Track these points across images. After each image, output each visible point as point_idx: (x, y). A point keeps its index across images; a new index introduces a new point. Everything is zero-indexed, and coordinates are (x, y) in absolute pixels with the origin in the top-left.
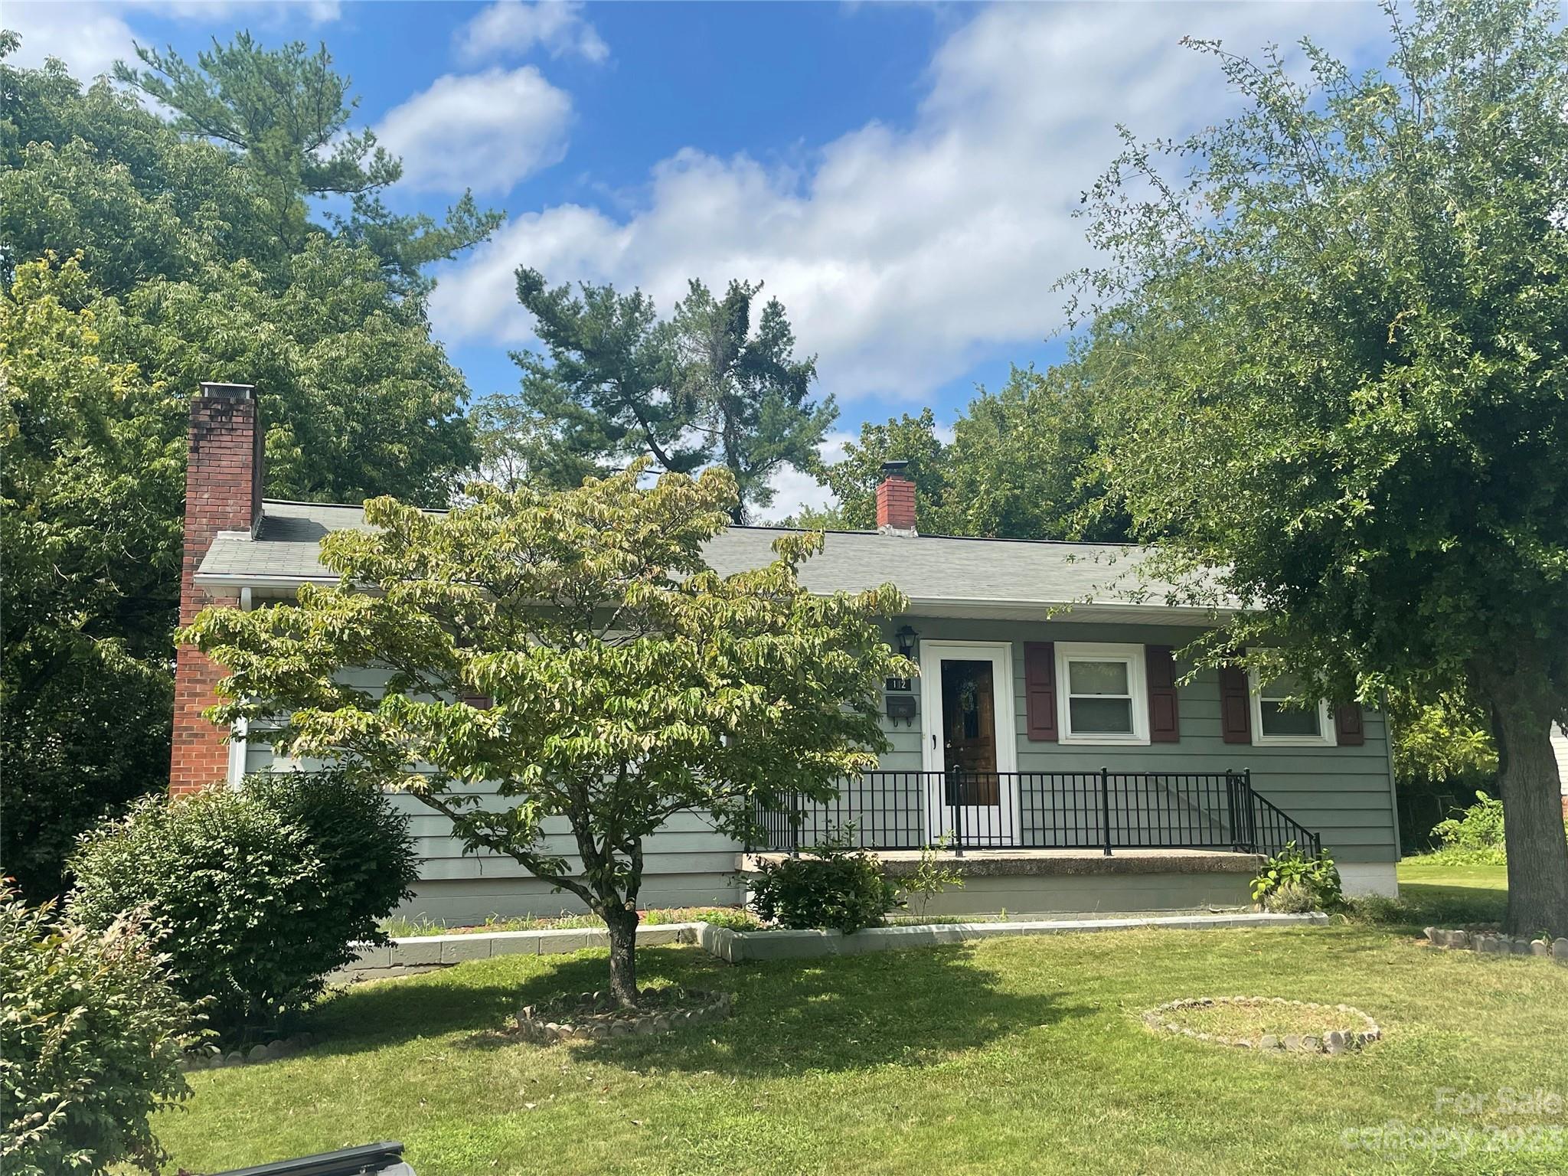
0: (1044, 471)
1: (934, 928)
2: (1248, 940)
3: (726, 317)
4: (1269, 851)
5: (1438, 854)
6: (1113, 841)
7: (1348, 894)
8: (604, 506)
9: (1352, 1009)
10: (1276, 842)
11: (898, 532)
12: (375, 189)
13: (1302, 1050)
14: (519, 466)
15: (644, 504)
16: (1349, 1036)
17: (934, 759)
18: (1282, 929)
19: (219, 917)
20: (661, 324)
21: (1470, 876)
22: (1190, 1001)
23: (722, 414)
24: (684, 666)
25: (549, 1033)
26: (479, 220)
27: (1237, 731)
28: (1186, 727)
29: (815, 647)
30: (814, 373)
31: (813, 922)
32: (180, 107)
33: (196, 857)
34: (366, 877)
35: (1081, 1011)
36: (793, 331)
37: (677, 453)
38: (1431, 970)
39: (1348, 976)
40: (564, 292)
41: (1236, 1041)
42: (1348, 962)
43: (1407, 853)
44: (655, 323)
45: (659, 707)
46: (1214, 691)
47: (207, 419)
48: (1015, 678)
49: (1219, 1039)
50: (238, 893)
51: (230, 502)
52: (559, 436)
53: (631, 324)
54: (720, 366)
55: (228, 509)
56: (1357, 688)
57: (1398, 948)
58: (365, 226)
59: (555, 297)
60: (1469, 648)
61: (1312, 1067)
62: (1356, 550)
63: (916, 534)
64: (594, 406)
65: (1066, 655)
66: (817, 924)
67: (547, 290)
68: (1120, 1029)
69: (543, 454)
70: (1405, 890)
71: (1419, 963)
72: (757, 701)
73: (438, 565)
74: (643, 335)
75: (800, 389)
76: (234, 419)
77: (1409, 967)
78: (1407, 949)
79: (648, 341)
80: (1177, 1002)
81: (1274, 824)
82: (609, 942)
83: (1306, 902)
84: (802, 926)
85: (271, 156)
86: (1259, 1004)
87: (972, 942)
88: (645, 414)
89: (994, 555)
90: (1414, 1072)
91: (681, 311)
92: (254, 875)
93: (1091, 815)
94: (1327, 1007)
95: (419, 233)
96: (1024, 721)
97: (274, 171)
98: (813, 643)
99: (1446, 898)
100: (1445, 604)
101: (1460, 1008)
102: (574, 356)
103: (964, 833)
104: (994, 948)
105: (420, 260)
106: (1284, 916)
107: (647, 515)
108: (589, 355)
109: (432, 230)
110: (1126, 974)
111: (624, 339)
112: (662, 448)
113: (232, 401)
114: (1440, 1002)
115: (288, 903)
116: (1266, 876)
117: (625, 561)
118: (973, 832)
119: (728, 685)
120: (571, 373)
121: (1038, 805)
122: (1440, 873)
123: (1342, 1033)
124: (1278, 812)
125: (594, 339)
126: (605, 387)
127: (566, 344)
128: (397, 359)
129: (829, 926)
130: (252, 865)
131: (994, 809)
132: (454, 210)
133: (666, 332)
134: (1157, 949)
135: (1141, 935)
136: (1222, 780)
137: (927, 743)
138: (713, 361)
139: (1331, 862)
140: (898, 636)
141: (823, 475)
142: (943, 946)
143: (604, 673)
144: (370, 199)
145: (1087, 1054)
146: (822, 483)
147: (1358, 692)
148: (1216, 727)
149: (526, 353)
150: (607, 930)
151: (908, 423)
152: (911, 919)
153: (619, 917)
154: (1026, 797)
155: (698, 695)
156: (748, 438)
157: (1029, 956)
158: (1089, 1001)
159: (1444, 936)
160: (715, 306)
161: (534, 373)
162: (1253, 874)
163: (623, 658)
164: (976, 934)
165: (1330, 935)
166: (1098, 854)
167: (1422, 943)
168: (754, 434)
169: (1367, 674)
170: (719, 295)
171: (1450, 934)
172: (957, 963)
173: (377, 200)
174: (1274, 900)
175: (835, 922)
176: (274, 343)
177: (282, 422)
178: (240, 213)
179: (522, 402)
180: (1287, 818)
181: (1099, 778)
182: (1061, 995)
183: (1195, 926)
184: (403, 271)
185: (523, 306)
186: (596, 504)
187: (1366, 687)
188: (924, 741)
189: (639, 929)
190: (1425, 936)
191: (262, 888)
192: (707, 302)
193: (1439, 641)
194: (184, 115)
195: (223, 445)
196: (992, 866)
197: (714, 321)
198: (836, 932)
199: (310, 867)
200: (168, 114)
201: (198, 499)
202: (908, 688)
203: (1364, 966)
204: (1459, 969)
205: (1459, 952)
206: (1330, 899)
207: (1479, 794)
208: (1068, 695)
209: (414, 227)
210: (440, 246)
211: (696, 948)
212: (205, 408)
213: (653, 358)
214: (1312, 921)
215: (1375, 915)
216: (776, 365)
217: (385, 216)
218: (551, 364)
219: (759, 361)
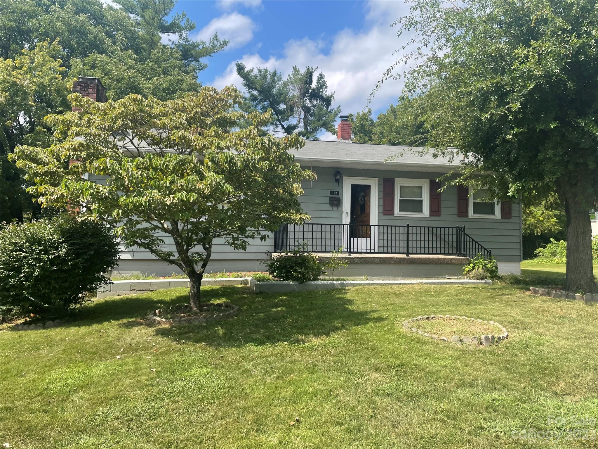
0: (408, 130)
1: (335, 282)
2: (458, 290)
3: (305, 78)
4: (471, 256)
5: (535, 259)
6: (410, 251)
7: (500, 273)
9: (496, 323)
10: (474, 253)
11: (344, 141)
12: (186, 32)
13: (470, 343)
16: (493, 338)
17: (347, 220)
18: (473, 286)
19: (23, 271)
20: (284, 82)
21: (547, 267)
22: (425, 316)
23: (303, 112)
25: (157, 322)
26: (220, 43)
27: (463, 212)
28: (443, 210)
30: (334, 98)
31: (287, 278)
34: (89, 257)
35: (380, 319)
36: (328, 84)
37: (288, 126)
38: (532, 305)
39: (496, 306)
40: (252, 71)
41: (441, 338)
42: (498, 300)
43: (525, 258)
44: (282, 81)
46: (455, 197)
47: (79, 89)
48: (379, 192)
49: (433, 336)
50: (30, 262)
53: (274, 81)
54: (303, 95)
56: (509, 189)
57: (519, 295)
58: (181, 45)
59: (248, 73)
60: (559, 172)
61: (473, 353)
62: (512, 128)
63: (351, 142)
65: (399, 183)
66: (289, 280)
67: (246, 70)
68: (391, 330)
70: (523, 272)
71: (528, 302)
74: (278, 86)
75: (329, 103)
76: (89, 90)
77: (523, 303)
78: (523, 295)
79: (279, 88)
80: (420, 317)
81: (474, 247)
82: (189, 285)
83: (484, 276)
84: (283, 280)
85: (147, 18)
86: (456, 319)
87: (349, 287)
88: (278, 112)
90: (523, 358)
91: (290, 77)
93: (402, 242)
94: (485, 322)
95: (201, 47)
96: (381, 207)
97: (149, 24)
99: (539, 275)
100: (550, 153)
101: (545, 324)
102: (255, 93)
103: (352, 247)
104: (357, 290)
105: (201, 57)
106: (474, 281)
108: (260, 92)
109: (204, 46)
110: (405, 303)
111: (271, 87)
112: (283, 124)
113: (88, 83)
114: (536, 320)
115: (50, 266)
116: (469, 265)
118: (355, 247)
120: (254, 98)
121: (385, 238)
122: (536, 266)
123: (490, 336)
124: (476, 242)
125: (261, 87)
126: (266, 103)
127: (252, 88)
129: (293, 280)
131: (368, 239)
132: (212, 39)
133: (285, 84)
134: (421, 292)
135: (416, 287)
136: (454, 230)
137: (344, 215)
138: (300, 94)
139: (495, 261)
140: (335, 175)
142: (338, 289)
144: (184, 35)
145: (372, 341)
147: (509, 191)
148: (455, 211)
150: (189, 280)
151: (363, 114)
152: (328, 278)
153: (194, 276)
154: (381, 235)
156: (311, 120)
157: (370, 294)
158: (384, 314)
159: (538, 291)
160: (301, 75)
162: (463, 265)
164: (352, 285)
165: (492, 289)
166: (404, 256)
167: (528, 293)
168: (313, 119)
169: (514, 183)
170: (303, 71)
171: (541, 290)
172: (341, 296)
173: (187, 36)
174: (471, 274)
175: (297, 279)
180: (479, 244)
181: (406, 228)
182: (373, 311)
183: (438, 283)
184: (195, 61)
185: (239, 76)
187: (512, 189)
188: (343, 214)
189: (203, 280)
190: (530, 290)
191: (39, 260)
192: (299, 74)
193: (546, 169)
196: (362, 259)
197: (301, 80)
198: (296, 283)
202: (338, 194)
203: (504, 302)
204: (545, 305)
205: (544, 298)
206: (493, 274)
207: (552, 239)
208: (399, 198)
209: (198, 45)
210: (207, 52)
211: (248, 287)
212: (78, 85)
213: (280, 94)
214: (486, 283)
215: (511, 281)
216: (321, 95)
217: (189, 41)
218: (248, 95)
219: (316, 95)
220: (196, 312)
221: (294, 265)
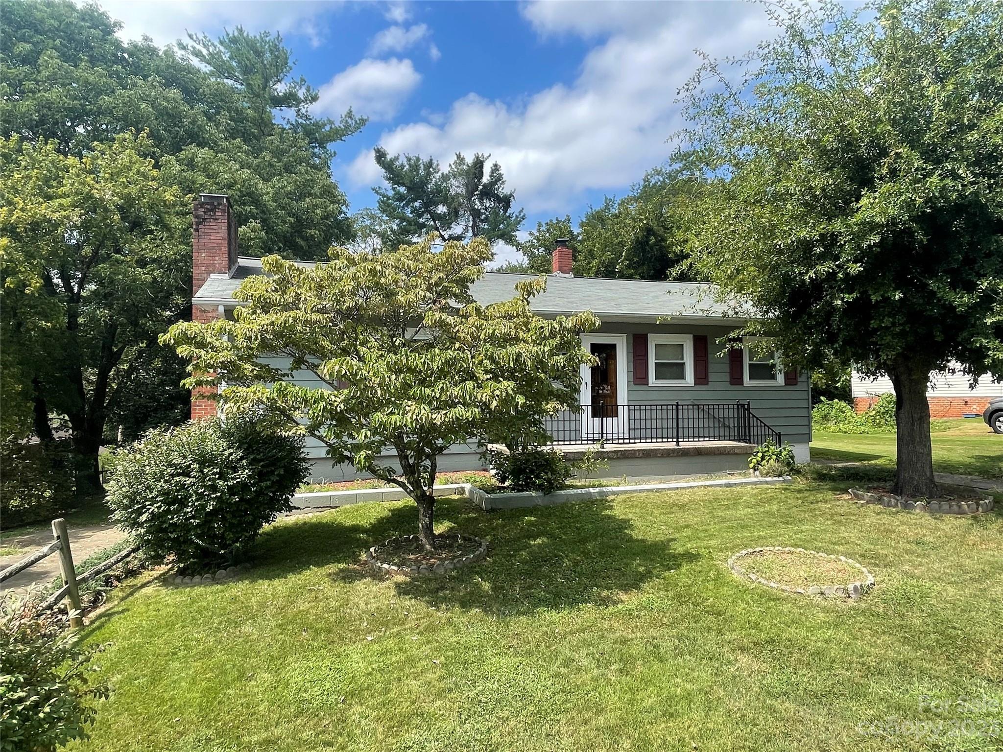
1: (591, 490)
3: (473, 171)
4: (758, 442)
6: (681, 437)
8: (410, 262)
9: (848, 559)
11: (563, 275)
12: (306, 106)
13: (837, 597)
14: (377, 242)
15: (435, 261)
16: (861, 587)
17: (586, 393)
19: (190, 504)
20: (443, 174)
22: (749, 549)
23: (471, 218)
24: (462, 366)
25: (384, 570)
26: (356, 122)
27: (736, 379)
28: (712, 377)
29: (545, 353)
30: (514, 199)
31: (528, 486)
32: (209, 64)
33: (176, 469)
35: (690, 558)
36: (505, 178)
37: (450, 236)
38: (867, 520)
40: (397, 159)
41: (794, 589)
44: (440, 174)
45: (446, 394)
47: (202, 213)
48: (628, 352)
49: (782, 586)
50: (200, 491)
51: (217, 258)
52: (395, 227)
53: (429, 174)
54: (470, 194)
55: (216, 262)
57: (839, 502)
58: (301, 124)
59: (392, 161)
63: (573, 276)
64: (411, 213)
65: (654, 340)
66: (530, 489)
67: (389, 157)
68: (720, 576)
69: (388, 236)
71: (858, 515)
72: (511, 392)
73: (306, 299)
74: (434, 179)
75: (507, 205)
76: (217, 214)
77: (854, 518)
78: (845, 503)
79: (436, 182)
80: (743, 550)
83: (780, 471)
84: (522, 491)
85: (256, 88)
86: (789, 552)
87: (612, 497)
88: (435, 217)
89: (613, 288)
91: (452, 168)
92: (209, 480)
93: (670, 425)
94: (833, 557)
95: (327, 128)
96: (632, 374)
97: (258, 96)
98: (544, 350)
102: (402, 189)
104: (624, 501)
105: (327, 141)
106: (770, 479)
107: (436, 268)
108: (409, 189)
109: (333, 126)
111: (424, 182)
112: (443, 233)
113: (216, 204)
115: (230, 497)
116: (757, 455)
117: (425, 296)
119: (490, 379)
120: (400, 198)
121: (637, 417)
123: (856, 584)
125: (411, 181)
126: (417, 204)
127: (398, 184)
128: (312, 188)
129: (537, 490)
130: (207, 474)
131: (615, 419)
132: (343, 116)
133: (445, 178)
134: (710, 502)
135: (699, 492)
136: (735, 407)
137: (583, 387)
138: (467, 192)
139: (789, 448)
141: (519, 246)
142: (597, 501)
143: (410, 370)
144: (303, 111)
145: (707, 600)
146: (518, 250)
148: (727, 377)
149: (379, 188)
151: (558, 222)
152: (579, 484)
153: (424, 500)
155: (472, 387)
156: (483, 229)
157: (645, 508)
158: (690, 547)
159: (863, 496)
160: (468, 166)
161: (383, 197)
162: (750, 454)
163: (422, 360)
164: (614, 493)
166: (674, 445)
167: (851, 498)
168: (486, 227)
170: (470, 160)
171: (867, 495)
172: (606, 511)
173: (307, 111)
174: (763, 469)
175: (539, 487)
176: (250, 180)
177: (255, 219)
178: (239, 116)
179: (379, 212)
180: (761, 422)
181: (674, 407)
184: (319, 146)
185: (378, 165)
186: (405, 260)
188: (582, 385)
190: (850, 493)
191: (214, 488)
192: (464, 164)
194: (212, 68)
195: (212, 227)
196: (619, 454)
197: (467, 173)
198: (540, 494)
199: (244, 474)
200: (205, 68)
201: (201, 257)
203: (828, 516)
205: (876, 508)
207: (822, 398)
208: (654, 361)
209: (325, 125)
210: (337, 134)
211: (465, 499)
212: (201, 207)
213: (438, 190)
214: (784, 481)
215: (815, 476)
216: (497, 194)
217: (310, 119)
218: (391, 193)
219: (488, 192)
220: (431, 552)
221: (535, 468)
